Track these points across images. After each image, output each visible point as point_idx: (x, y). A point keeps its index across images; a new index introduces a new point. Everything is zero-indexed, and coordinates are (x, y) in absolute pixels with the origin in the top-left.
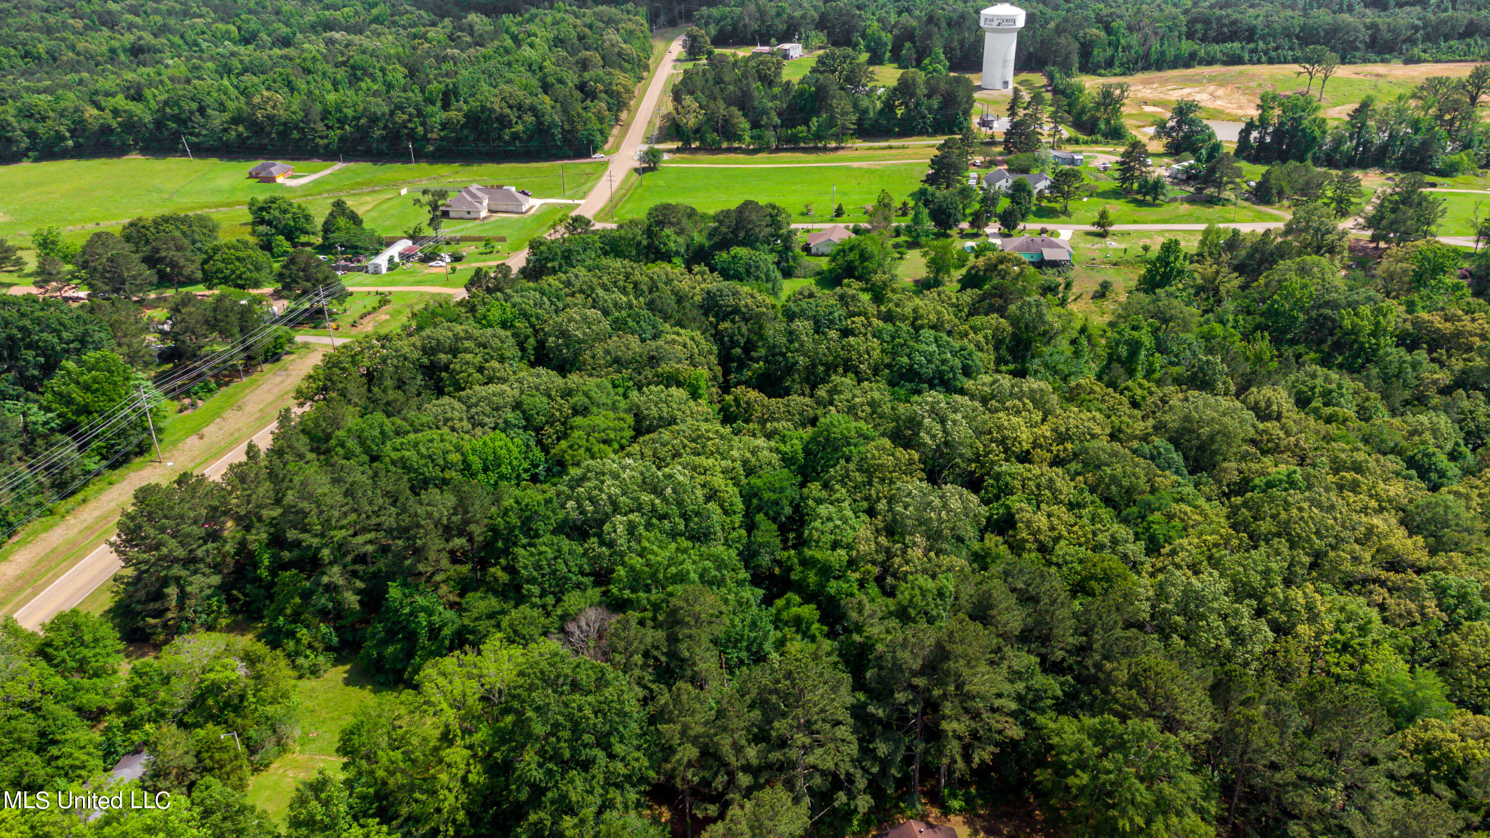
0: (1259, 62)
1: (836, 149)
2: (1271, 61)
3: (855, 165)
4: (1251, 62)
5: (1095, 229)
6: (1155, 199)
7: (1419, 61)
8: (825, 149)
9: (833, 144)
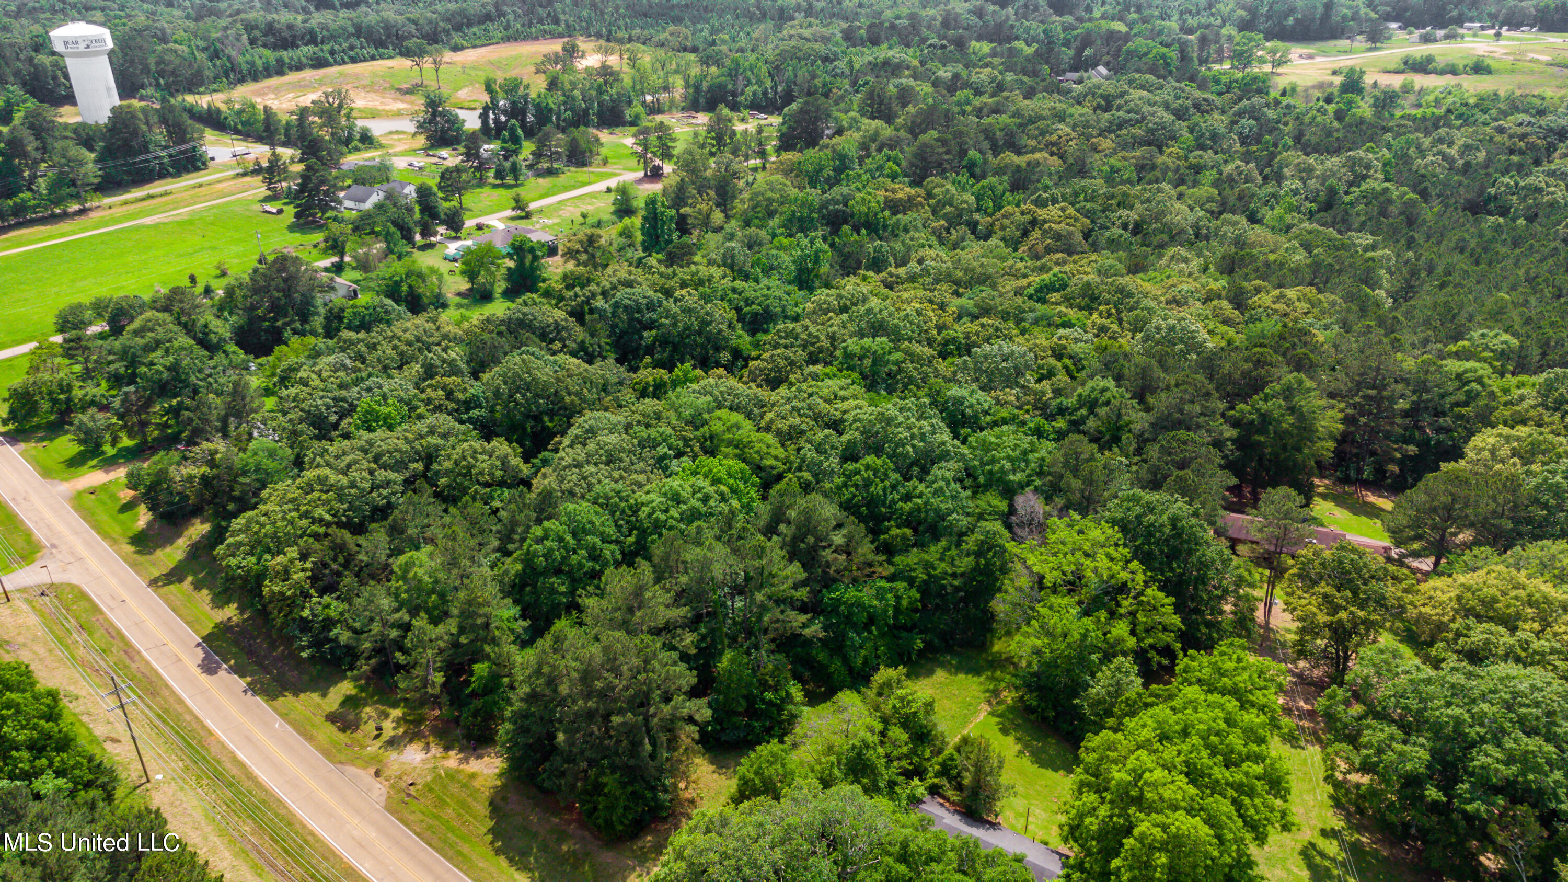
0: (344, 63)
1: (83, 212)
2: (354, 60)
3: (148, 221)
4: (336, 63)
5: (514, 213)
6: (516, 179)
7: (462, 48)
8: (65, 216)
9: (75, 207)
